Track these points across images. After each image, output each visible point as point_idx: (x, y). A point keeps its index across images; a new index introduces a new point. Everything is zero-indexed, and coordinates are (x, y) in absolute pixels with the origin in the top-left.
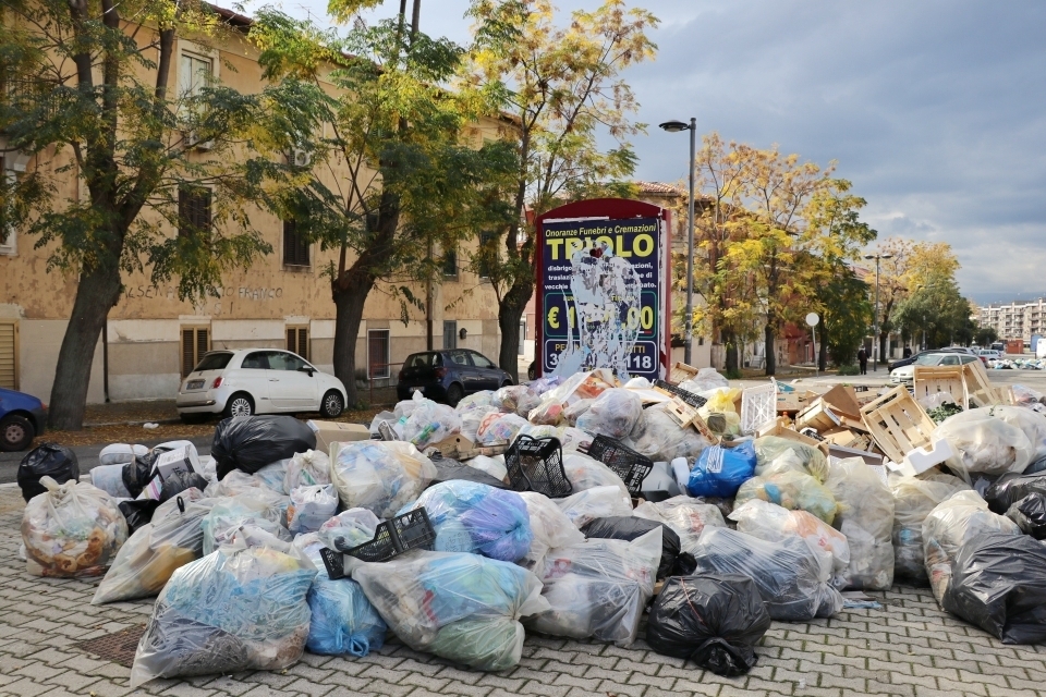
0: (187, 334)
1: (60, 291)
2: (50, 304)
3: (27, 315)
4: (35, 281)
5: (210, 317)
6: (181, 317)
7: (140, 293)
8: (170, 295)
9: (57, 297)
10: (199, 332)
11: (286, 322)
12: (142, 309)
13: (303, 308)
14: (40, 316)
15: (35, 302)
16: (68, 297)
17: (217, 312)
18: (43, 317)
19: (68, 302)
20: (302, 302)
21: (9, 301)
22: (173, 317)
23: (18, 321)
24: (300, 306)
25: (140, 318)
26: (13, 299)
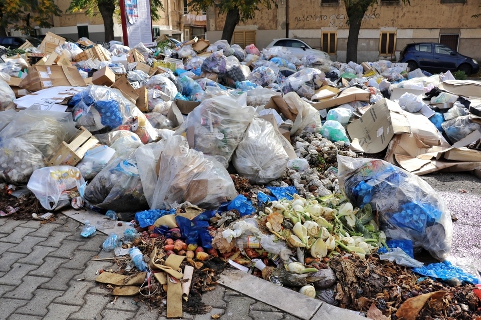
0: (325, 35)
1: (271, 20)
2: (267, 24)
3: (259, 29)
4: (262, 17)
5: (337, 28)
6: (322, 28)
7: (304, 19)
8: (317, 19)
9: (270, 22)
10: (331, 34)
11: (381, 30)
12: (304, 25)
13: (393, 23)
14: (264, 29)
15: (262, 24)
16: (274, 22)
17: (341, 26)
18: (265, 29)
19: (273, 24)
20: (392, 20)
21: (254, 24)
22: (318, 28)
23: (255, 30)
24: (391, 22)
25: (303, 29)
26: (255, 23)
